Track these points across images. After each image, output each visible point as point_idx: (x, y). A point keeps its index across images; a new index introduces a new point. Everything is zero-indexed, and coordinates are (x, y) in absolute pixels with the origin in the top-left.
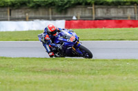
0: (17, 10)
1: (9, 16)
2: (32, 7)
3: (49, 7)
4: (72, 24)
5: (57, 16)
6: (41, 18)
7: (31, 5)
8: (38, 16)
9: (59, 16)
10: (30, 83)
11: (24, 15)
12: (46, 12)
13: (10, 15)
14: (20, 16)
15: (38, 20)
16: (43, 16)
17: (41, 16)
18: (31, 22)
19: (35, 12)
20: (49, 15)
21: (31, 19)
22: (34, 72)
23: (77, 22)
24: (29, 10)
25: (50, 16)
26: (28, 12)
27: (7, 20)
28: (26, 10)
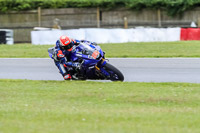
0: (110, 13)
1: (99, 21)
2: (133, 9)
3: (157, 9)
4: (191, 33)
5: (168, 21)
6: (146, 25)
7: (131, 5)
8: (141, 21)
9: (172, 21)
10: (129, 119)
11: (121, 20)
12: (154, 16)
13: (101, 19)
14: (116, 21)
15: (141, 28)
16: (149, 21)
17: (146, 21)
18: (131, 30)
19: (137, 15)
20: (157, 19)
21: (132, 25)
22: (135, 103)
23: (196, 30)
24: (129, 12)
25: (160, 21)
26: (127, 16)
27: (96, 27)
28: (125, 13)
